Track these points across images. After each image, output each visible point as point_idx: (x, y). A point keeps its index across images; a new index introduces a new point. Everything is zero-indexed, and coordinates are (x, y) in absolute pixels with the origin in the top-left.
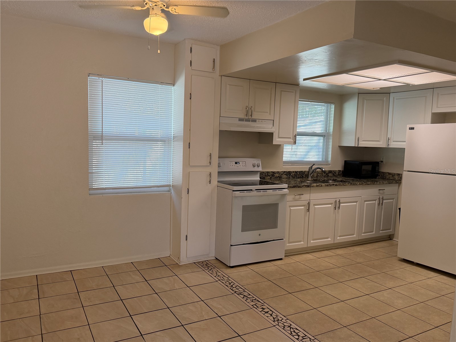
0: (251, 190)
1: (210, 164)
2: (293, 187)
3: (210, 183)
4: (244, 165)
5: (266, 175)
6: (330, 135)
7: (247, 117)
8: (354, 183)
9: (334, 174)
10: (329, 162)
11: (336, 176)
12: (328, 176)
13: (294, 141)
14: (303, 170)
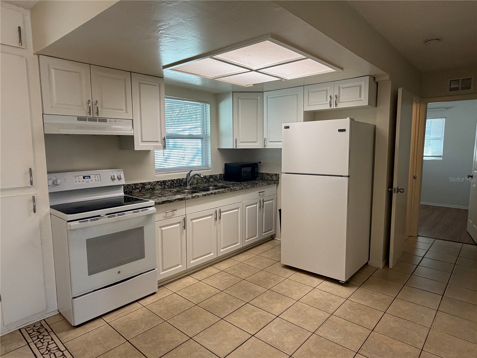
0: (99, 216)
1: (32, 184)
2: (162, 204)
3: (35, 212)
4: (98, 180)
5: (134, 188)
6: (208, 137)
7: (90, 114)
8: (234, 189)
9: (215, 179)
10: (210, 167)
11: (217, 181)
12: (209, 181)
13: (163, 145)
14: (181, 178)
